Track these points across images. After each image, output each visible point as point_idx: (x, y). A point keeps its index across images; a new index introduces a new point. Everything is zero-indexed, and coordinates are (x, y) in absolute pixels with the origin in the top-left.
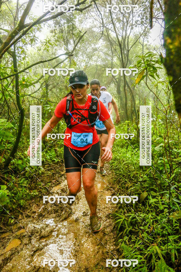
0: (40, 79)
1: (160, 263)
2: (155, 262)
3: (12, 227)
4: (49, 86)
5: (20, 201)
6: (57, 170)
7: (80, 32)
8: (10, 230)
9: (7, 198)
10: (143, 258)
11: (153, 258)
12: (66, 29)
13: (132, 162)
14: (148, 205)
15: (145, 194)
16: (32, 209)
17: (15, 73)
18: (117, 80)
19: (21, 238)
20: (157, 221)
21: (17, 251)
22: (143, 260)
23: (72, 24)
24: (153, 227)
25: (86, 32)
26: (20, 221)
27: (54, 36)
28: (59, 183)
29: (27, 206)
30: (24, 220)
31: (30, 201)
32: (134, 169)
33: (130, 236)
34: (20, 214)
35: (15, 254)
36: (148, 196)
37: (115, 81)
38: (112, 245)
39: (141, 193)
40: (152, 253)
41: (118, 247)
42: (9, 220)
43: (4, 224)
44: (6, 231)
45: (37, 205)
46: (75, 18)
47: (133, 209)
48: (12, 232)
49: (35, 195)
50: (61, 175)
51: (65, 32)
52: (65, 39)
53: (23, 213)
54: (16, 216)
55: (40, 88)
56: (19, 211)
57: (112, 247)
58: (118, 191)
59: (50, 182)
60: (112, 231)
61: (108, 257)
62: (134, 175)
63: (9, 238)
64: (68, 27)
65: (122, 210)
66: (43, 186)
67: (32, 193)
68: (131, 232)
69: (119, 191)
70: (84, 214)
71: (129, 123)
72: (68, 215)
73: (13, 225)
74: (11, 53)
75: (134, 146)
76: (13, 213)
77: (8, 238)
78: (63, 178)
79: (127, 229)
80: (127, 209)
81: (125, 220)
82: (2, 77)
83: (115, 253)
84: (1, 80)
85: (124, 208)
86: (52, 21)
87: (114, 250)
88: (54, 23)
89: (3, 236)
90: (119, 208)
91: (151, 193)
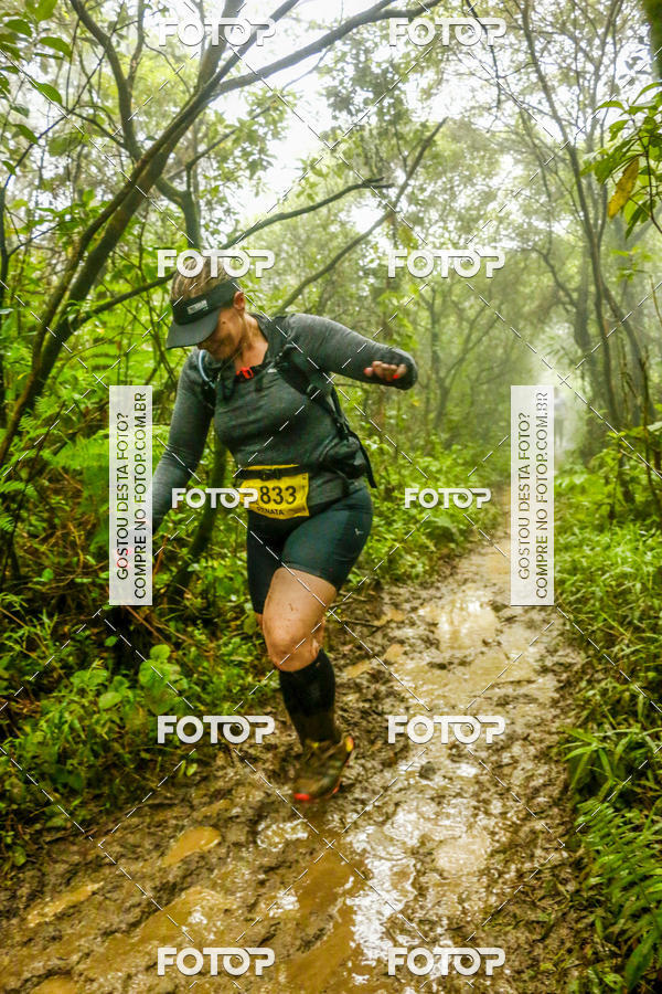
3: (192, 791)
6: (358, 612)
7: (424, 126)
8: (183, 800)
12: (374, 120)
13: (637, 570)
18: (575, 296)
19: (220, 824)
21: (207, 863)
26: (220, 773)
27: (333, 150)
28: (363, 653)
30: (235, 770)
32: (642, 591)
34: (220, 749)
35: (198, 875)
37: (567, 299)
38: (556, 849)
41: (578, 854)
42: (179, 766)
44: (169, 802)
46: (404, 78)
47: (637, 722)
48: (192, 807)
51: (371, 131)
53: (232, 746)
54: (204, 755)
57: (554, 857)
58: (584, 673)
60: (556, 803)
61: (541, 887)
63: (180, 823)
64: (380, 113)
65: (595, 726)
67: (264, 682)
68: (628, 799)
69: (589, 671)
70: (454, 751)
72: (396, 754)
73: (196, 785)
74: (176, 198)
75: (648, 522)
77: (177, 825)
78: (379, 638)
79: (610, 783)
80: (614, 722)
81: (601, 752)
82: (149, 281)
83: (566, 873)
84: (146, 289)
85: (605, 720)
86: (324, 99)
87: (562, 864)
88: (329, 106)
89: (159, 817)
90: (584, 724)
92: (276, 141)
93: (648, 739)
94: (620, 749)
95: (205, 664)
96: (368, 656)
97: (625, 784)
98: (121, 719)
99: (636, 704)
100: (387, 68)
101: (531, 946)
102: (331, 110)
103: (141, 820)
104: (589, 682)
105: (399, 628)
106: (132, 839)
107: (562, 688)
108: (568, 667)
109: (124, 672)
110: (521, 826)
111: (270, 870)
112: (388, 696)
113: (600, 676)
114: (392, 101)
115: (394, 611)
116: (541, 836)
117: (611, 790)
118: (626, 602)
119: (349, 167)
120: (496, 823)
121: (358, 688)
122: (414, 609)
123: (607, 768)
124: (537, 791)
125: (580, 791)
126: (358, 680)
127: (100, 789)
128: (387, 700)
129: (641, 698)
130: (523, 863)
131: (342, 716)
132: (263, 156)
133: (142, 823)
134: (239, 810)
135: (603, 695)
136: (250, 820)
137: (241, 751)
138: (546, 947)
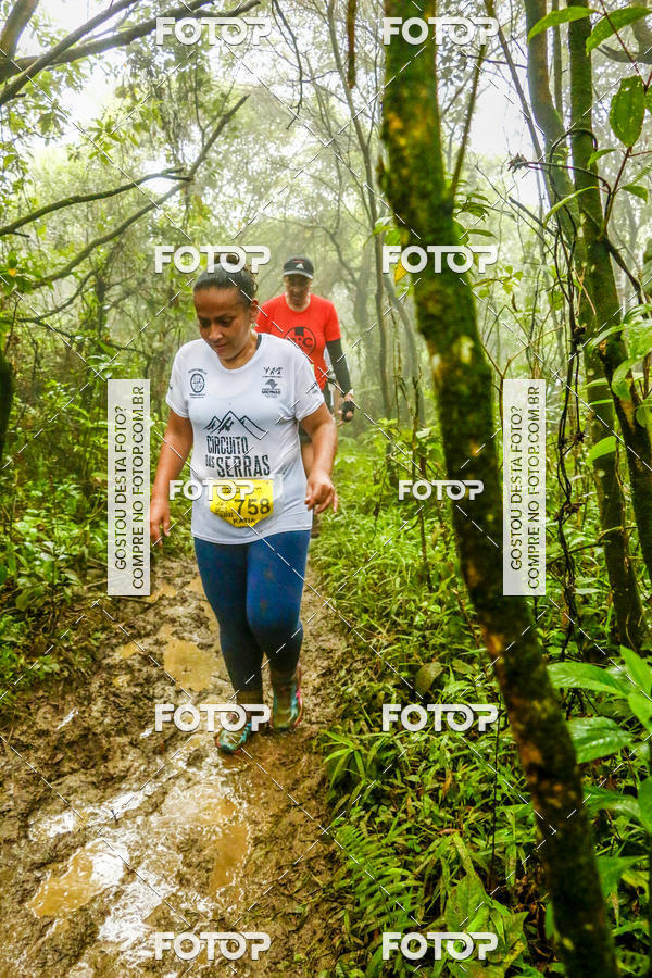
0: (76, 263)
1: (464, 887)
2: (448, 886)
4: (108, 289)
7: (225, 97)
10: (411, 876)
11: (444, 874)
12: (175, 85)
13: (397, 561)
15: (433, 670)
16: (37, 720)
18: (357, 275)
20: (468, 760)
22: (411, 882)
23: (194, 67)
24: (454, 777)
25: (245, 98)
27: (130, 110)
28: (135, 632)
29: (18, 709)
30: (5, 759)
31: (29, 696)
32: (401, 585)
33: (374, 808)
36: (442, 674)
37: (350, 277)
38: (313, 842)
39: (421, 667)
40: (442, 859)
41: (332, 847)
45: (56, 707)
46: (208, 46)
49: (47, 674)
50: (146, 606)
51: (170, 95)
52: (169, 122)
55: (77, 295)
57: (312, 848)
58: (344, 661)
59: (104, 629)
60: (314, 795)
61: (298, 879)
62: (400, 607)
64: (182, 78)
65: (352, 723)
66: (76, 643)
67: (38, 667)
68: (378, 796)
69: (349, 660)
71: (390, 426)
72: (165, 742)
78: (151, 616)
79: (363, 783)
80: (369, 718)
81: (356, 753)
83: (320, 865)
85: (361, 716)
86: (124, 53)
87: (318, 857)
88: (128, 62)
90: (344, 717)
91: (452, 666)
93: (398, 742)
94: (373, 753)
96: (139, 636)
97: (374, 784)
99: (390, 701)
101: (287, 937)
104: (348, 671)
105: (171, 605)
107: (323, 675)
108: (329, 653)
110: (281, 817)
111: (42, 866)
112: (158, 679)
113: (357, 665)
115: (166, 586)
116: (300, 830)
117: (363, 791)
118: (387, 595)
121: (129, 669)
122: (185, 584)
123: (361, 768)
124: (297, 782)
125: (336, 786)
126: (130, 662)
128: (159, 684)
130: (282, 855)
131: (114, 702)
134: (11, 803)
135: (360, 691)
136: (22, 814)
137: (12, 739)
138: (300, 937)
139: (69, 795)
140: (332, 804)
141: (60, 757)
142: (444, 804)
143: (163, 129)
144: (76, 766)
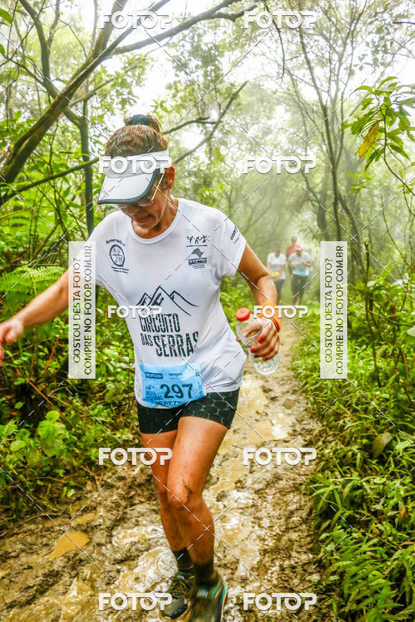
2: (412, 584)
3: (70, 507)
5: (90, 451)
7: (232, 85)
8: (64, 513)
9: (60, 441)
10: (381, 576)
11: (408, 575)
12: (201, 79)
13: (354, 371)
14: (392, 462)
15: (385, 438)
16: (118, 470)
17: (85, 163)
18: (319, 196)
19: (88, 529)
20: (414, 498)
22: (382, 580)
23: (214, 67)
24: (407, 509)
25: (244, 84)
26: (89, 495)
27: (174, 96)
30: (98, 493)
32: (358, 386)
34: (88, 479)
36: (391, 442)
37: (314, 198)
38: (305, 553)
39: (376, 436)
40: (405, 564)
41: (319, 556)
42: (62, 490)
43: (51, 500)
44: (55, 514)
45: (130, 462)
46: (221, 54)
47: (356, 470)
49: (125, 441)
52: (199, 102)
53: (96, 477)
54: (78, 483)
56: (86, 472)
57: (304, 558)
58: (321, 436)
60: (305, 521)
62: (358, 400)
63: (62, 529)
64: (206, 75)
65: (330, 473)
67: (118, 435)
68: (351, 521)
69: (324, 435)
70: (238, 484)
73: (73, 503)
74: (76, 121)
75: (360, 340)
76: (74, 477)
77: (60, 530)
79: (341, 511)
80: (341, 471)
82: (55, 173)
84: (53, 178)
85: (335, 469)
86: (171, 63)
87: (309, 563)
88: (173, 67)
89: (48, 525)
90: (323, 471)
91: (399, 436)
92: (138, 87)
93: (364, 484)
94: (347, 490)
95: (80, 422)
97: (348, 513)
98: (24, 458)
99: (355, 459)
100: (212, 47)
102: (174, 70)
103: (36, 526)
104: (324, 442)
106: (29, 539)
108: (310, 431)
109: (27, 425)
110: (282, 536)
111: (121, 562)
113: (330, 438)
114: (213, 68)
116: (296, 544)
117: (340, 518)
118: (348, 393)
119: (184, 107)
120: (266, 533)
123: (338, 500)
124: (292, 513)
125: (320, 515)
127: (8, 504)
129: (359, 456)
130: (284, 561)
132: (130, 96)
133: (37, 528)
134: (101, 521)
135: (334, 453)
136: (108, 528)
137: (102, 480)
138: (299, 618)
139: (138, 517)
140: (318, 527)
141: (133, 493)
142: (400, 528)
143: (194, 106)
144: (143, 500)
